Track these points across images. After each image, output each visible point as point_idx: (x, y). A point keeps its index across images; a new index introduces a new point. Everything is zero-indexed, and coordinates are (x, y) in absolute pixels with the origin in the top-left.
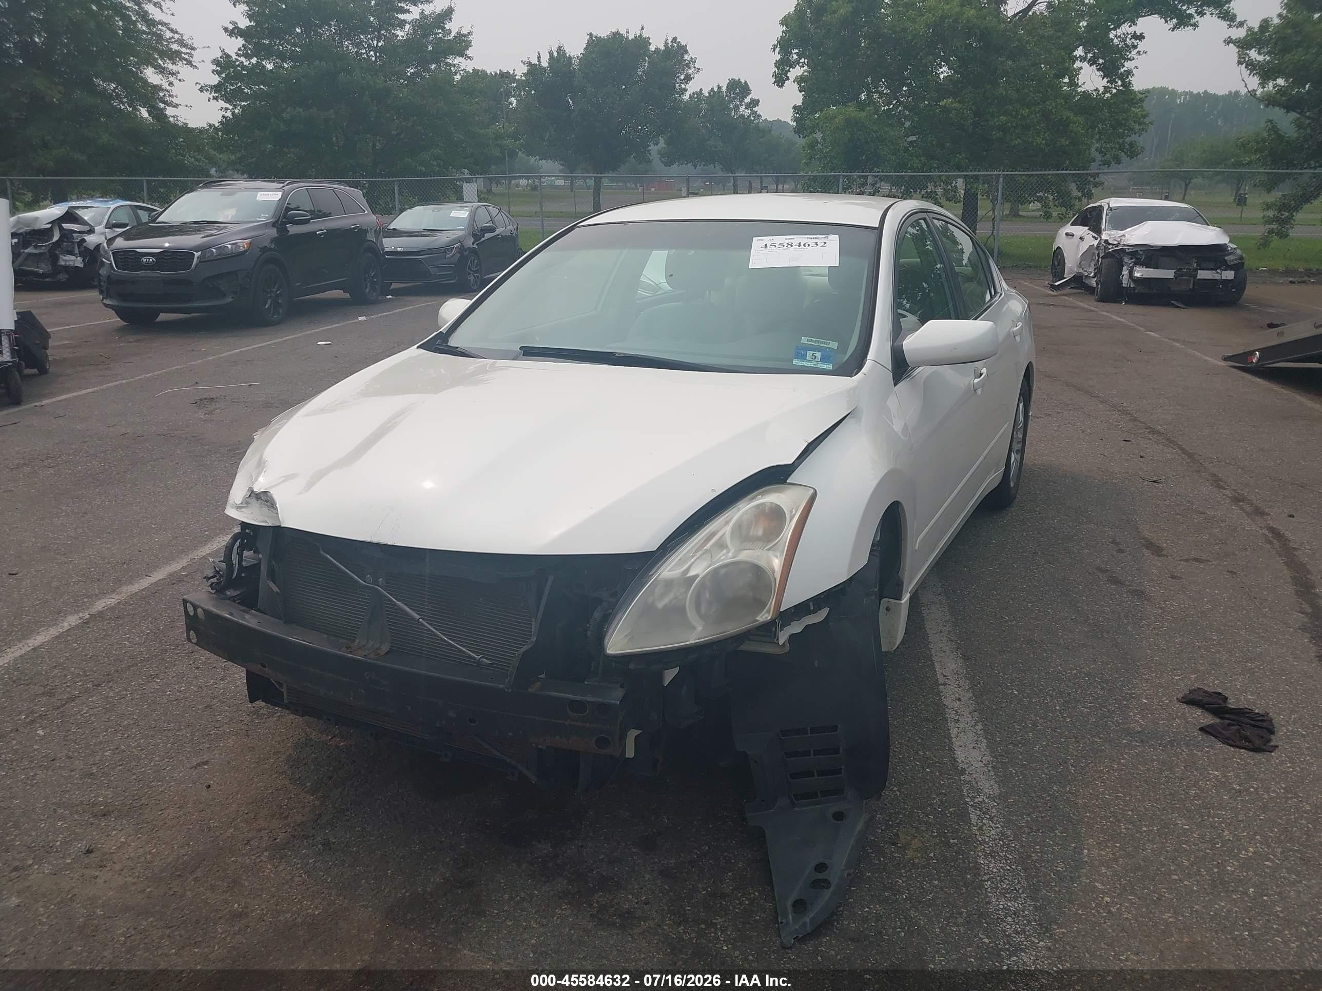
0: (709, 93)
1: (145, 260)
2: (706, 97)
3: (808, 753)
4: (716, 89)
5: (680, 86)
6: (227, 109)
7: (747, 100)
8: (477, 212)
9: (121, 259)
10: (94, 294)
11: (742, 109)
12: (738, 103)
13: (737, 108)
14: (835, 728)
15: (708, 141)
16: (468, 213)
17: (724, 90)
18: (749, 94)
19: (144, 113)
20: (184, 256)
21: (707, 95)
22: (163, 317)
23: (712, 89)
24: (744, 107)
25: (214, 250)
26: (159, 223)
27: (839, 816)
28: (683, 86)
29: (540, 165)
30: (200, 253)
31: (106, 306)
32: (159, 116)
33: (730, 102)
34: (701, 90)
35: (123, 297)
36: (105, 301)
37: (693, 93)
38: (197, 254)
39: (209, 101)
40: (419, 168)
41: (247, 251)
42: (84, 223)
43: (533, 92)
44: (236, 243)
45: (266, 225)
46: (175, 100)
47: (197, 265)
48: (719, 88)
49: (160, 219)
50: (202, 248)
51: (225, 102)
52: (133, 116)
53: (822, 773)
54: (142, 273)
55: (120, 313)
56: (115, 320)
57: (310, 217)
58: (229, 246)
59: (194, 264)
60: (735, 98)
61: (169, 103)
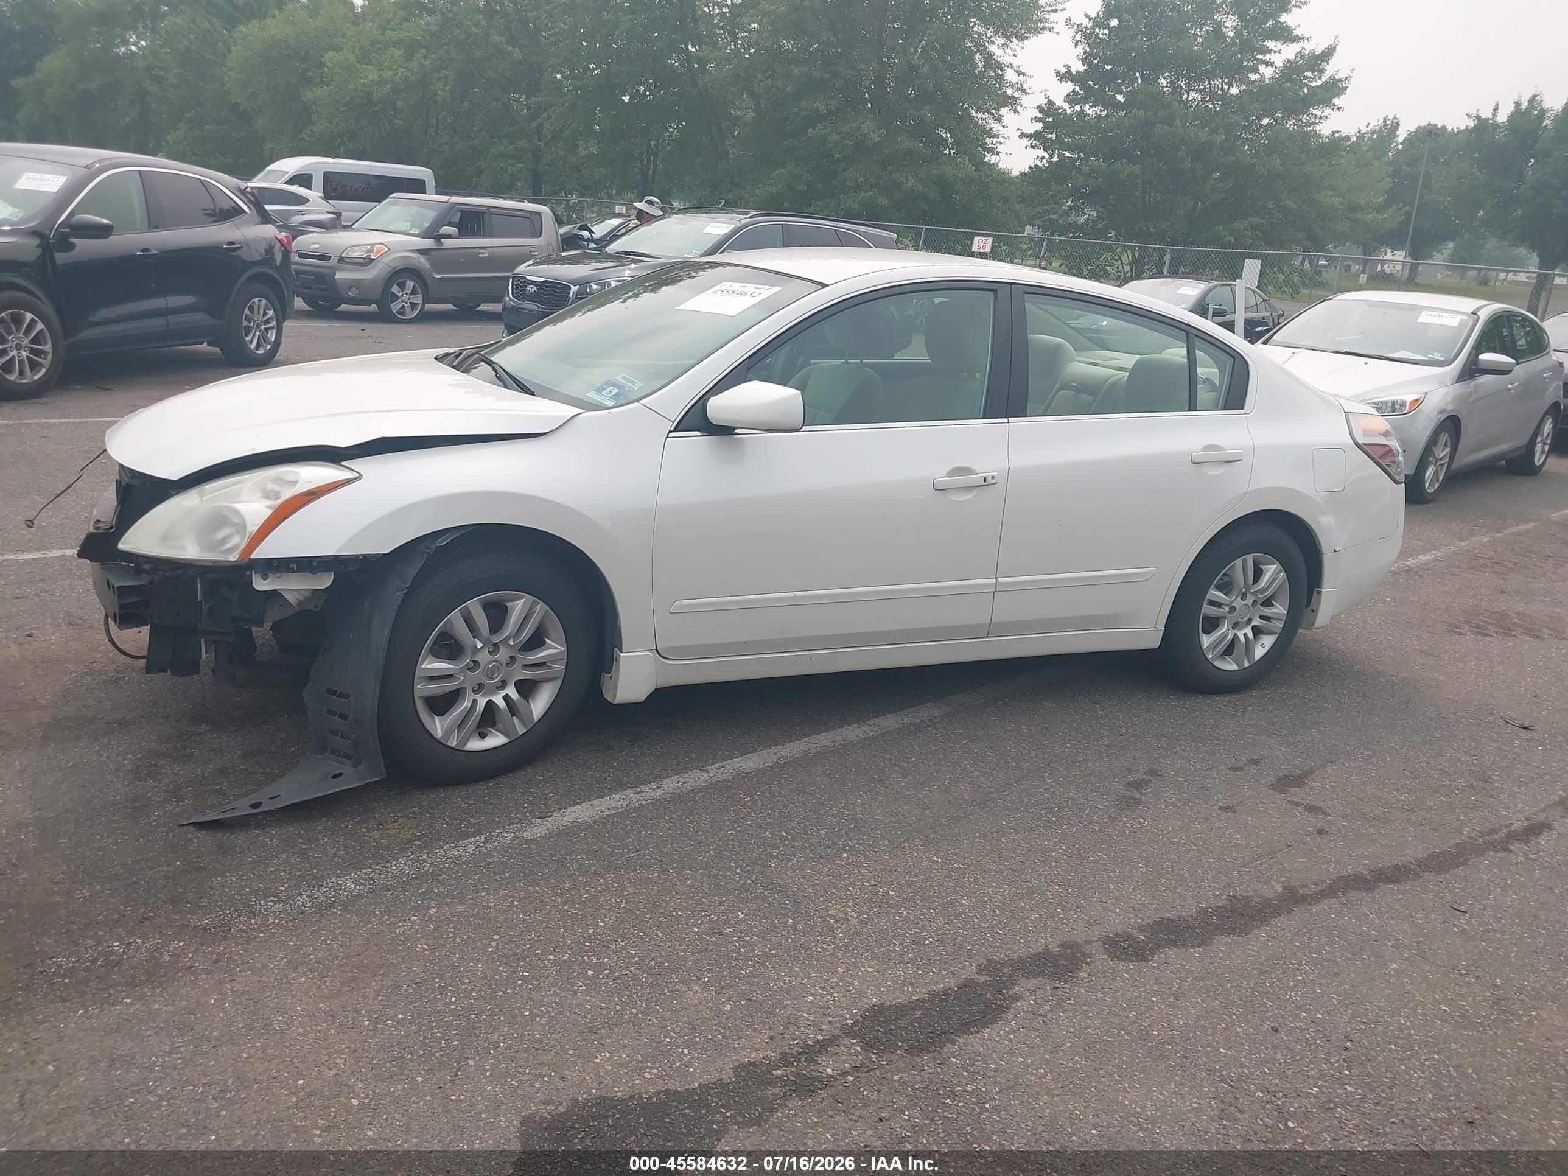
3: (335, 714)
6: (1042, 157)
27: (337, 776)
46: (997, 147)
51: (1044, 151)
53: (343, 736)
61: (991, 151)
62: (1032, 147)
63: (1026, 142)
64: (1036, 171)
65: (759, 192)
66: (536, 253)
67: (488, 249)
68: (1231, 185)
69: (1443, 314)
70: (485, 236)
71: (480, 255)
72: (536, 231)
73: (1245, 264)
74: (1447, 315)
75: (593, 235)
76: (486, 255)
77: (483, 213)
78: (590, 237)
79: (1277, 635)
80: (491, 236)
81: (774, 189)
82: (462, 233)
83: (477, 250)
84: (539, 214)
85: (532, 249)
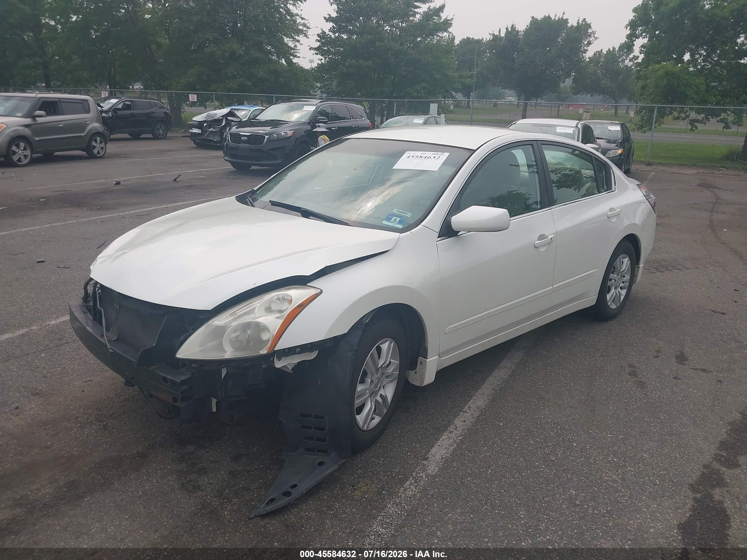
0: (607, 52)
1: (243, 139)
2: (605, 54)
3: (310, 428)
4: (611, 49)
5: (583, 48)
6: (322, 59)
7: (631, 56)
8: (429, 120)
9: (233, 137)
10: (221, 153)
11: (627, 62)
12: (625, 58)
13: (623, 61)
14: (322, 417)
15: (601, 81)
16: (423, 121)
17: (617, 50)
18: (633, 52)
19: (283, 61)
20: (260, 137)
21: (605, 53)
22: (253, 167)
23: (609, 49)
24: (628, 60)
25: (275, 135)
26: (256, 120)
27: (321, 464)
28: (585, 48)
29: (505, 92)
30: (268, 136)
31: (225, 160)
32: (289, 62)
33: (619, 57)
34: (602, 50)
35: (232, 156)
36: (225, 158)
37: (597, 52)
38: (266, 137)
39: (313, 55)
40: (414, 94)
41: (291, 136)
42: (238, 117)
43: (494, 51)
44: (287, 132)
45: (304, 124)
46: (298, 55)
47: (266, 142)
48: (614, 48)
49: (257, 118)
50: (269, 134)
51: (321, 56)
52: (277, 62)
53: (318, 440)
54: (241, 145)
55: (233, 164)
56: (229, 167)
57: (327, 120)
58: (283, 134)
59: (265, 141)
60: (623, 55)
61: (295, 56)
62: (317, 54)
63: (313, 52)
64: (320, 67)
65: (182, 81)
66: (89, 122)
67: (64, 122)
68: (412, 69)
69: (565, 128)
70: (59, 114)
71: (59, 126)
72: (88, 111)
73: (431, 106)
74: (566, 128)
75: (103, 108)
76: (62, 125)
77: (56, 102)
78: (101, 110)
79: (627, 289)
80: (63, 114)
81: (191, 80)
82: (48, 114)
83: (56, 123)
84: (86, 101)
85: (86, 120)
